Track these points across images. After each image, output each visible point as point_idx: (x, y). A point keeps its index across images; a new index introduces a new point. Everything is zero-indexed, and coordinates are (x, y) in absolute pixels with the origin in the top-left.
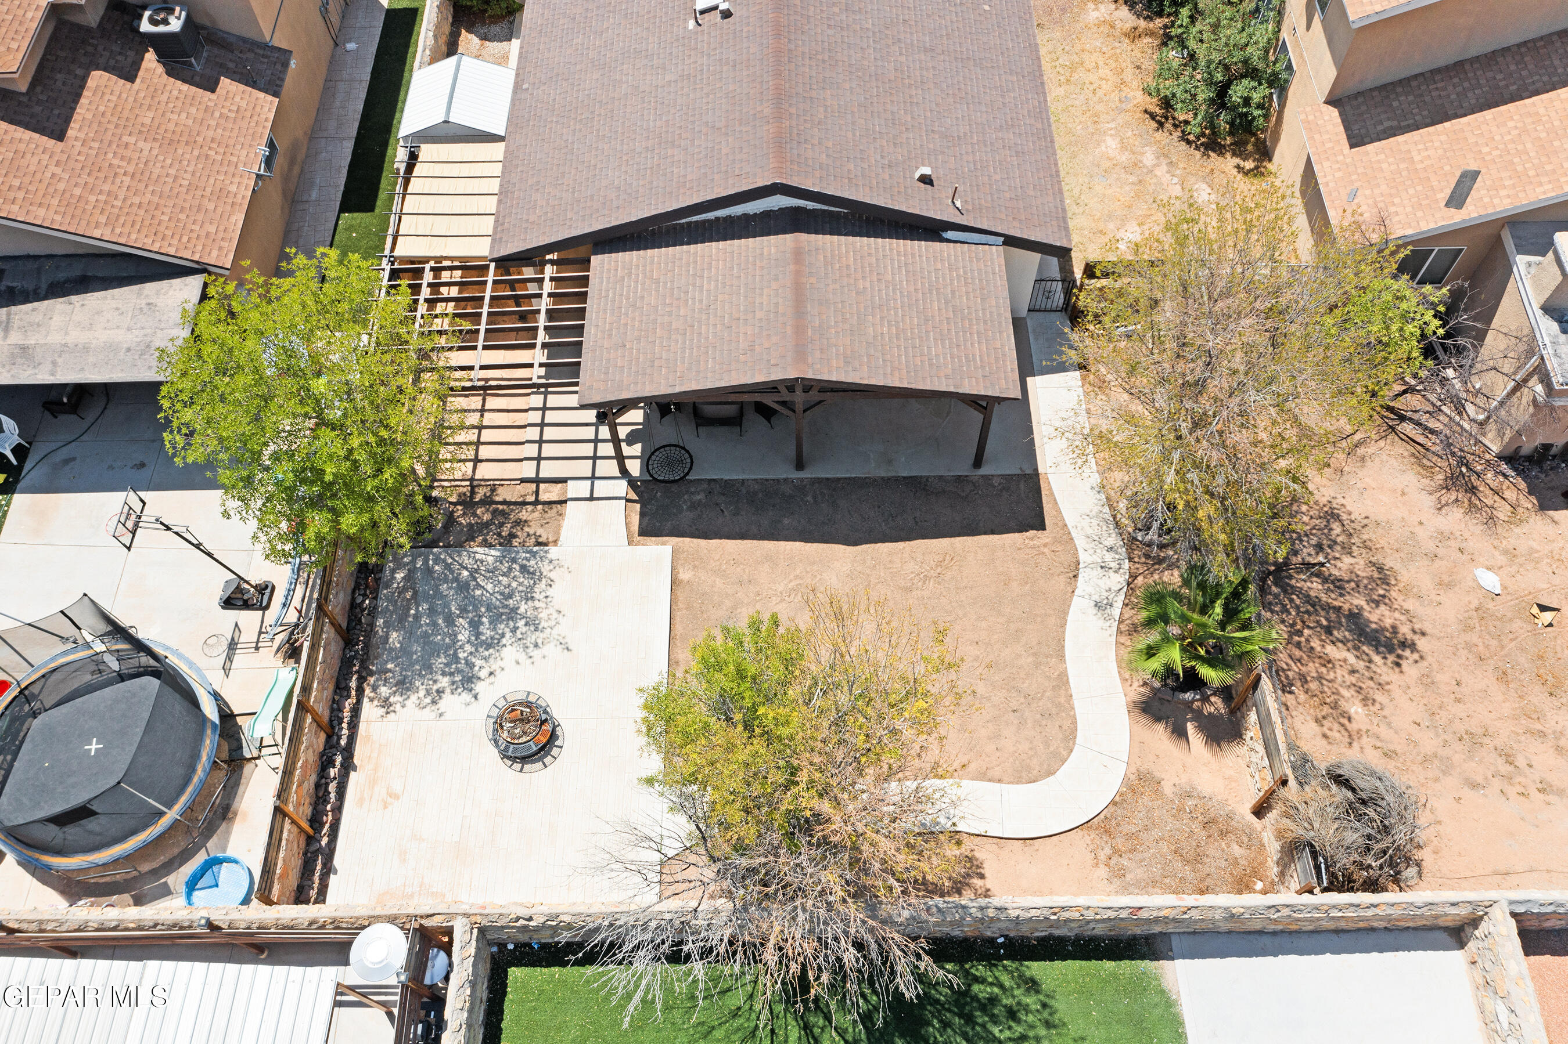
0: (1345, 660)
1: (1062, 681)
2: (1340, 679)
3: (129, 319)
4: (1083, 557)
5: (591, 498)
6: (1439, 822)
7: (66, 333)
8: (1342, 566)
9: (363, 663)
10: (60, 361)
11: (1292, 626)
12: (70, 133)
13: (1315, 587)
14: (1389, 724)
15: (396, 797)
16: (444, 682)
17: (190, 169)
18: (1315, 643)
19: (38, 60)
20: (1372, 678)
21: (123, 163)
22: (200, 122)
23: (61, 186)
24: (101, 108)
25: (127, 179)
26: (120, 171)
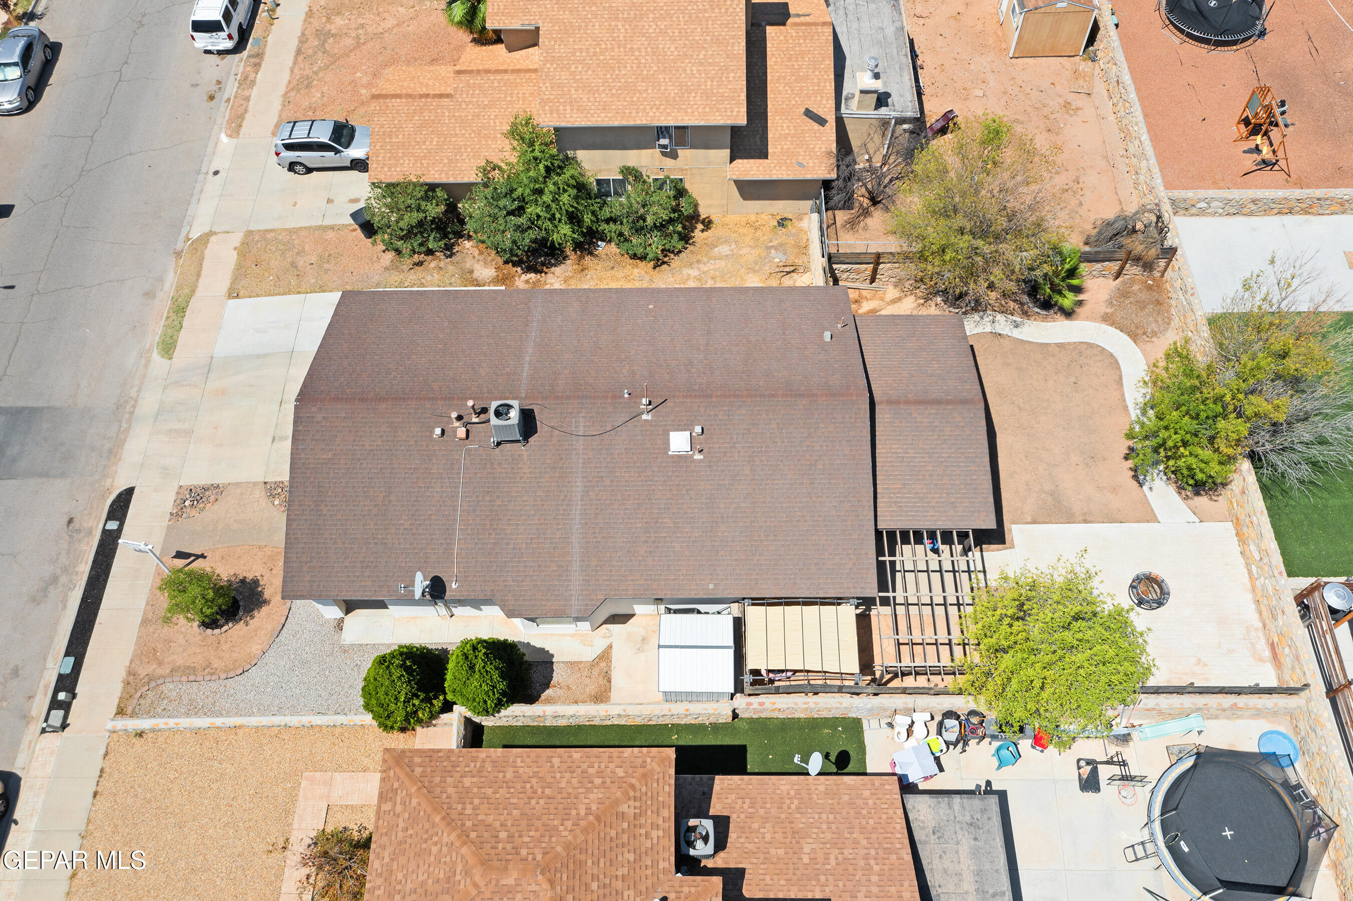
1: (1060, 346)
3: (948, 846)
4: (988, 329)
5: (984, 572)
7: (967, 893)
10: (991, 891)
12: (819, 895)
15: (1199, 660)
17: (816, 816)
21: (832, 857)
22: (765, 820)
23: (875, 889)
24: (783, 882)
25: (846, 852)
26: (840, 857)
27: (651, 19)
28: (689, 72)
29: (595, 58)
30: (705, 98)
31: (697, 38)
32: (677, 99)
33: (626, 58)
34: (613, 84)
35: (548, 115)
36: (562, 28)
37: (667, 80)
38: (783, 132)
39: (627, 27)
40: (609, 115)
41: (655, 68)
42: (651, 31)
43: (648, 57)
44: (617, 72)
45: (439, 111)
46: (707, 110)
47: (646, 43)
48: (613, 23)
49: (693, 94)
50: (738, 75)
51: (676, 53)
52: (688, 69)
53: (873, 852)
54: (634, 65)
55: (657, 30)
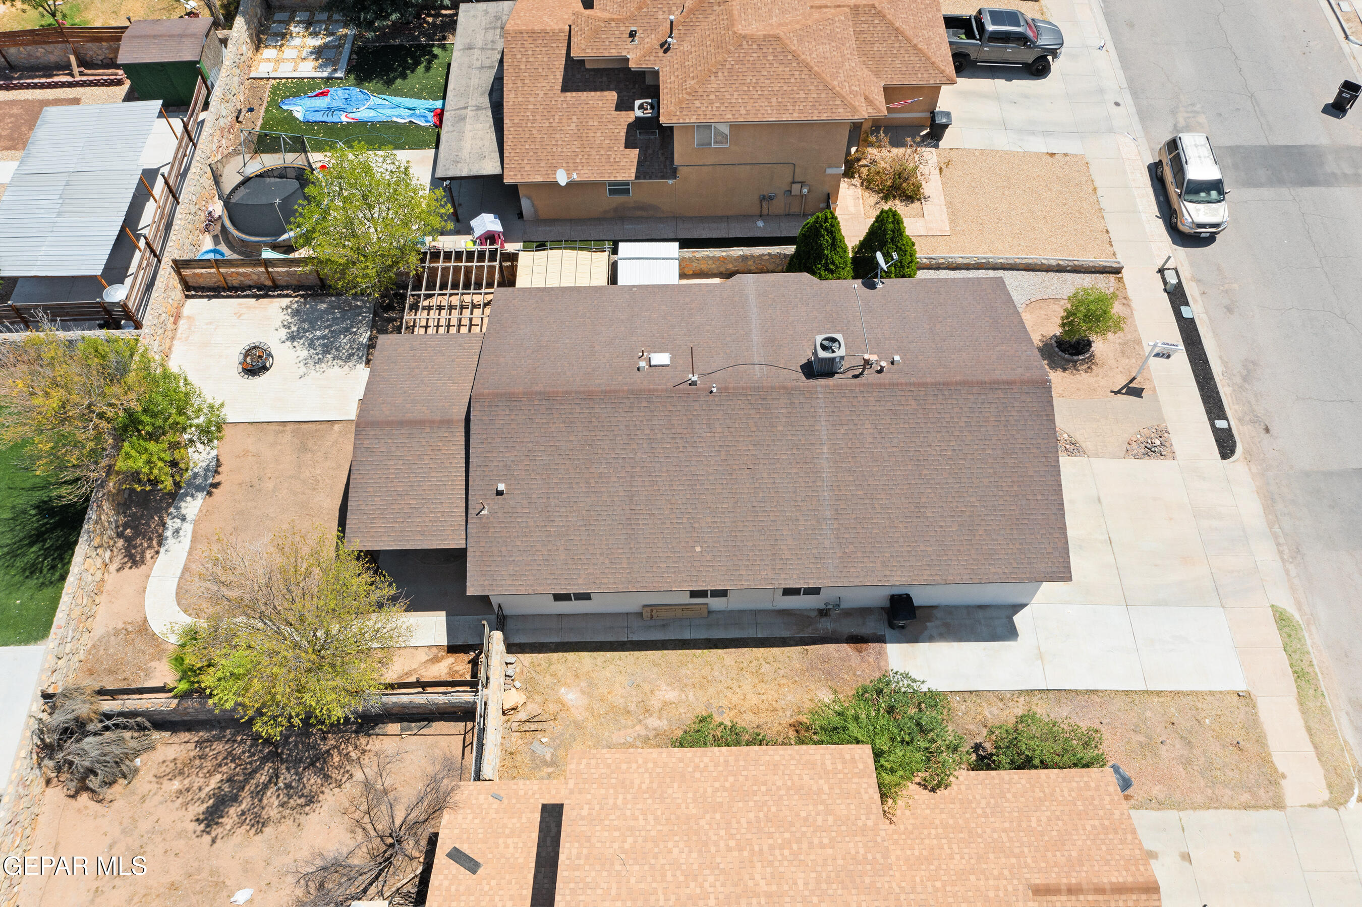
0: (207, 785)
2: (198, 779)
3: (477, 151)
6: (95, 818)
8: (271, 798)
9: (309, 296)
11: (239, 758)
12: (568, 94)
13: (261, 777)
14: (161, 803)
15: (239, 317)
16: (294, 328)
17: (564, 150)
18: (224, 769)
19: (611, 66)
20: (192, 799)
21: (557, 121)
22: (600, 146)
23: (532, 99)
24: (591, 102)
25: (547, 125)
26: (551, 121)
27: (712, 896)
28: (650, 818)
29: (798, 835)
30: (628, 782)
31: (636, 868)
32: (668, 780)
33: (749, 836)
34: (767, 798)
35: (857, 757)
36: (858, 880)
37: (683, 806)
38: (516, 840)
39: (751, 883)
40: (767, 758)
41: (702, 822)
42: (711, 879)
43: (715, 838)
44: (761, 815)
45: (1043, 865)
46: (624, 766)
47: (718, 860)
48: (774, 888)
49: (644, 787)
50: (575, 813)
51: (670, 845)
52: (652, 823)
53: (529, 125)
54: (735, 826)
55: (700, 879)
